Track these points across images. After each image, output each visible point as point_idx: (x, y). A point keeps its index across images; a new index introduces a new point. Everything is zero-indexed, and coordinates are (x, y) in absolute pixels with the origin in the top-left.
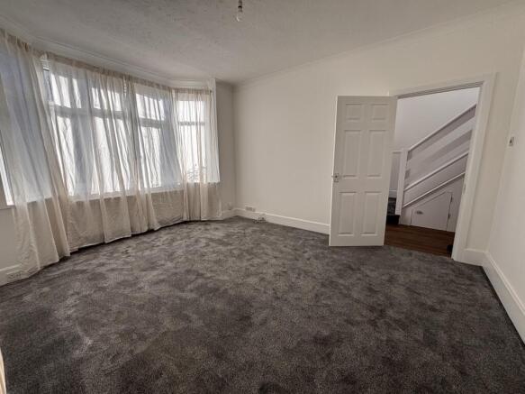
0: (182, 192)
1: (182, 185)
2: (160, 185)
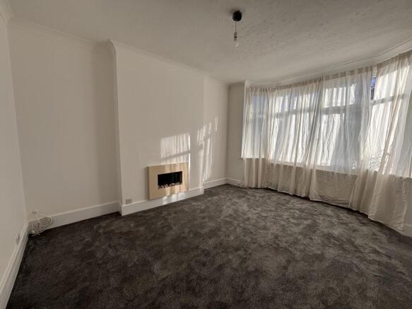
0: (355, 177)
1: (359, 170)
2: (329, 165)
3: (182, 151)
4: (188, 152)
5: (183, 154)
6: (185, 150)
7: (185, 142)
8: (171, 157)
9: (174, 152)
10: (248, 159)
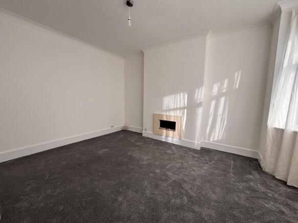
3: (178, 106)
4: (184, 108)
5: (180, 109)
6: (182, 106)
7: (182, 99)
8: (170, 110)
9: (172, 107)
10: (277, 130)
